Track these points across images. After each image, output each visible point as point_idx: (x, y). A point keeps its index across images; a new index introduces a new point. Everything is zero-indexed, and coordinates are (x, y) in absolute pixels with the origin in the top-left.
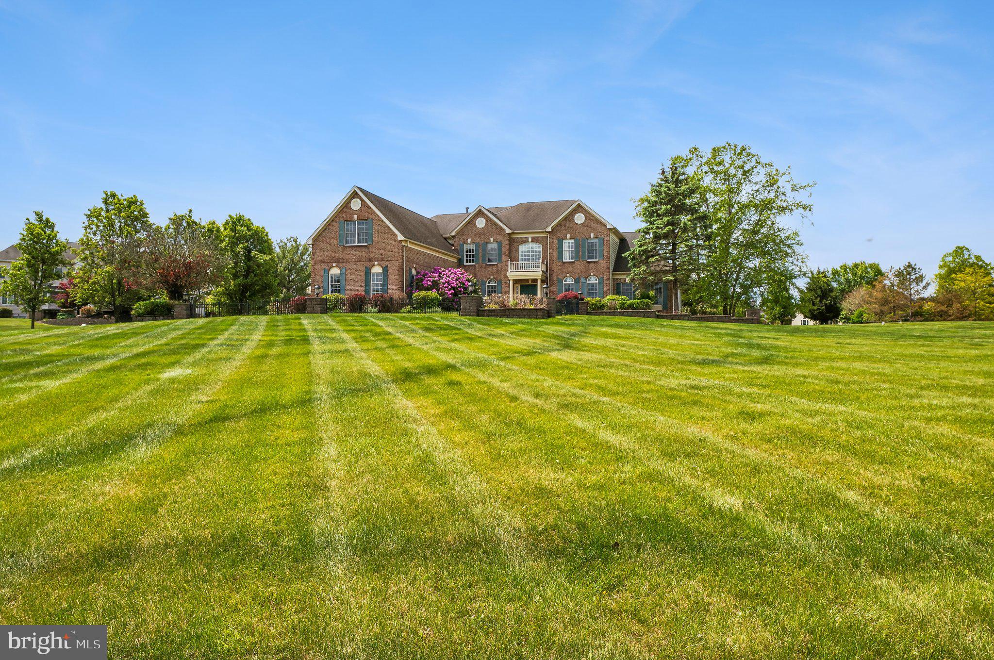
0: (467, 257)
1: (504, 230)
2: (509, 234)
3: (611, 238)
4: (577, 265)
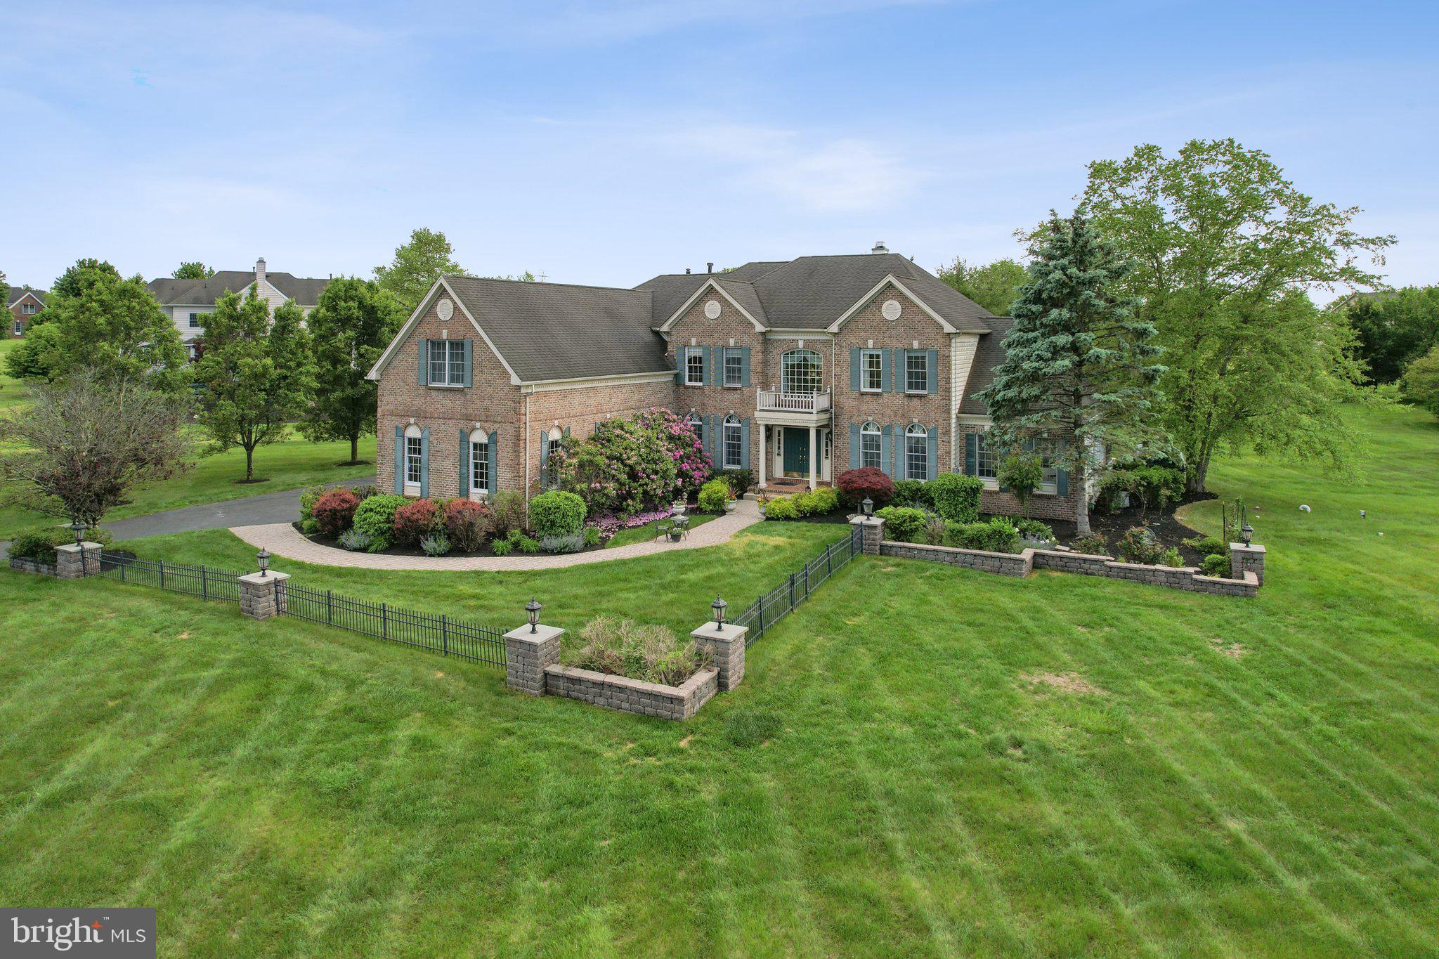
0: (690, 371)
1: (753, 326)
2: (763, 334)
3: (953, 349)
4: (886, 398)
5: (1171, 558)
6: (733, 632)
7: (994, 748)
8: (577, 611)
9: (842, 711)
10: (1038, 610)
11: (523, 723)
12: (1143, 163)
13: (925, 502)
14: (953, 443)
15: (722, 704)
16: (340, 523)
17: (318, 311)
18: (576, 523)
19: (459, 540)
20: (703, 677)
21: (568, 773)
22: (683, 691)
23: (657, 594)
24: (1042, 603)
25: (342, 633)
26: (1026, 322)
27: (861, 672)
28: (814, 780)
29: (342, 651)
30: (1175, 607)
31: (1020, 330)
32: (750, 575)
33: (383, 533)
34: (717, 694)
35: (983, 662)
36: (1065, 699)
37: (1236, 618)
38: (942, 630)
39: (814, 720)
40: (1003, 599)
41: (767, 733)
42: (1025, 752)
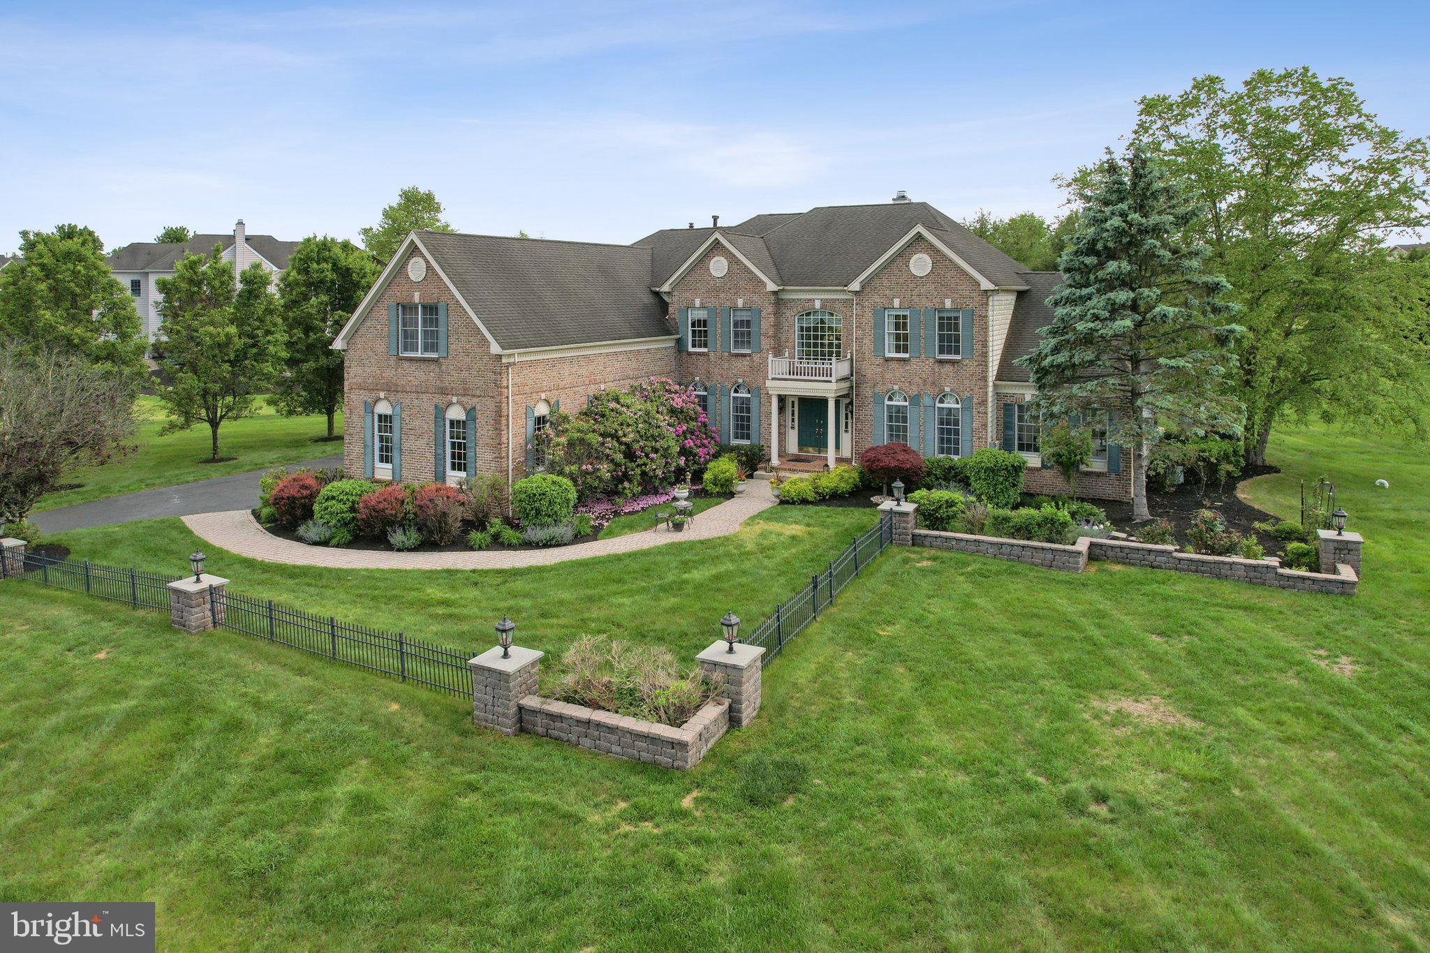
0: (694, 336)
1: (764, 285)
2: (775, 293)
3: (990, 308)
4: (914, 366)
5: (1248, 547)
6: (747, 654)
7: (1071, 802)
8: (562, 621)
9: (882, 754)
10: (1102, 615)
11: (490, 774)
12: (1202, 97)
13: (960, 481)
14: (990, 415)
15: (735, 746)
16: (299, 512)
17: (288, 274)
18: (564, 511)
19: (431, 532)
20: (711, 713)
21: (543, 847)
22: (685, 734)
23: (657, 599)
24: (1106, 606)
25: (285, 652)
26: (1078, 277)
27: (901, 699)
28: (852, 854)
29: (282, 675)
30: (1261, 609)
31: (1071, 286)
32: (765, 572)
33: (346, 524)
34: (727, 732)
35: (1046, 684)
36: (1151, 733)
37: (1337, 623)
38: (993, 642)
39: (848, 766)
40: (1061, 601)
41: (791, 785)
42: (1111, 810)
